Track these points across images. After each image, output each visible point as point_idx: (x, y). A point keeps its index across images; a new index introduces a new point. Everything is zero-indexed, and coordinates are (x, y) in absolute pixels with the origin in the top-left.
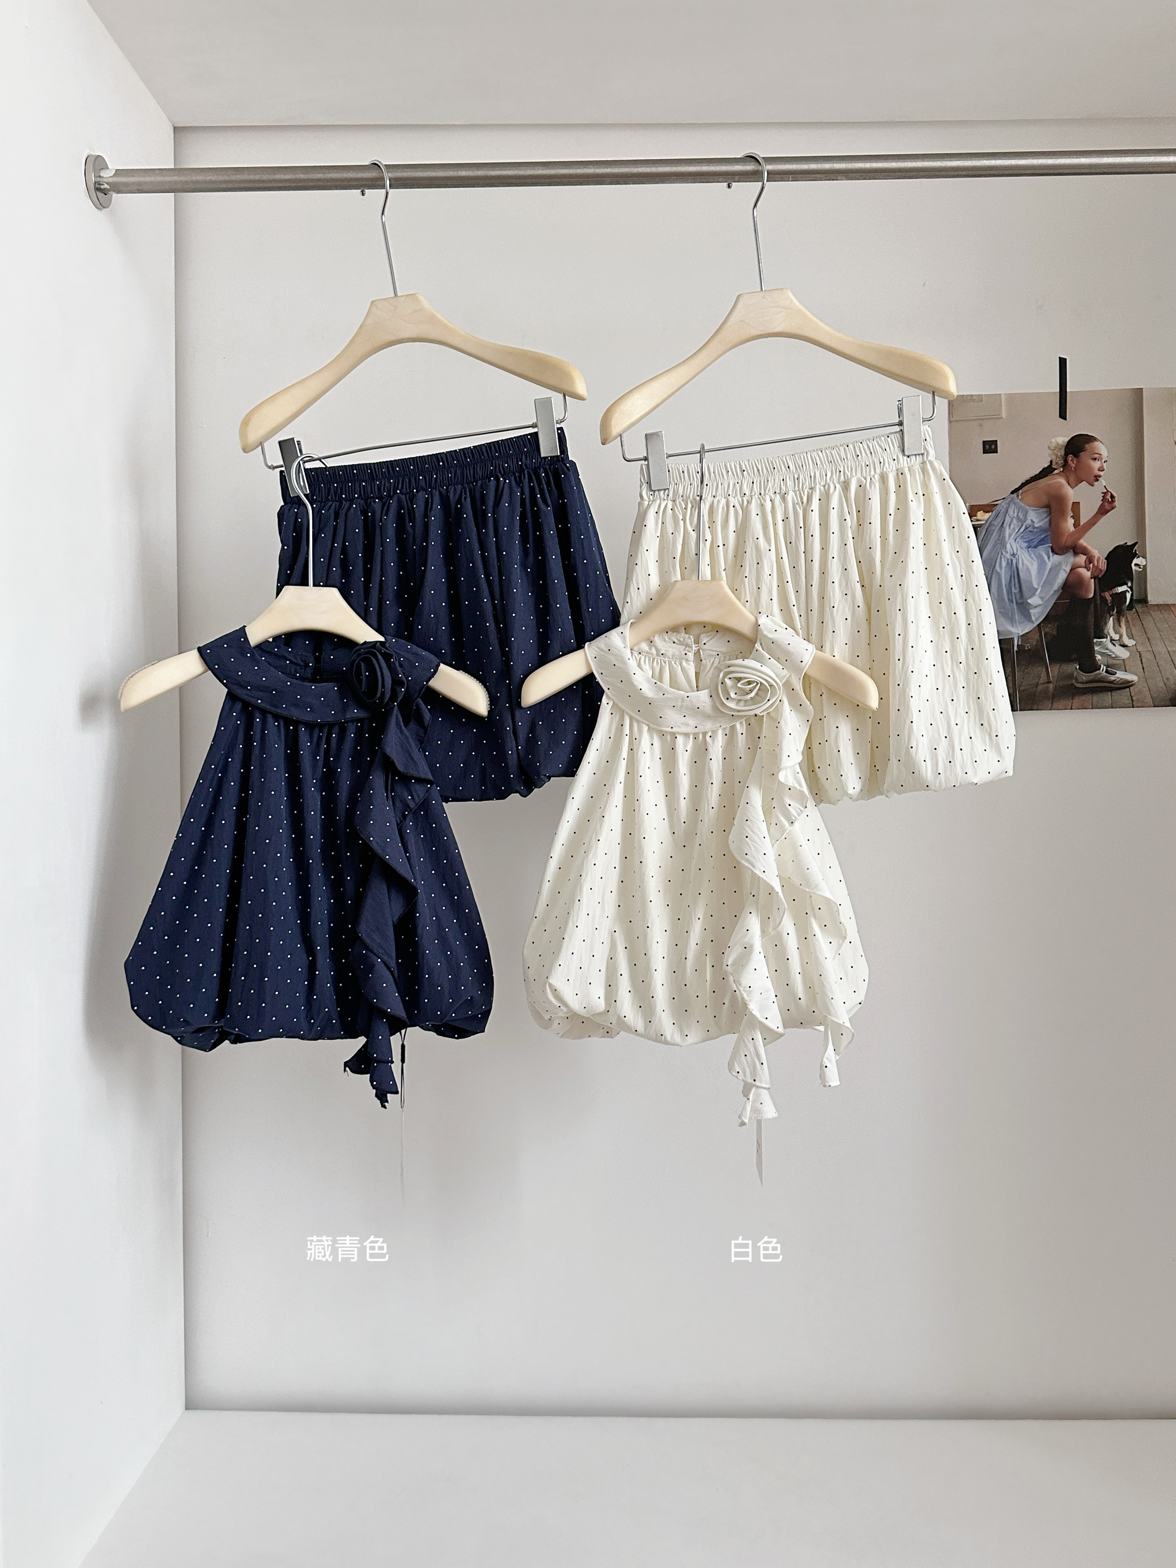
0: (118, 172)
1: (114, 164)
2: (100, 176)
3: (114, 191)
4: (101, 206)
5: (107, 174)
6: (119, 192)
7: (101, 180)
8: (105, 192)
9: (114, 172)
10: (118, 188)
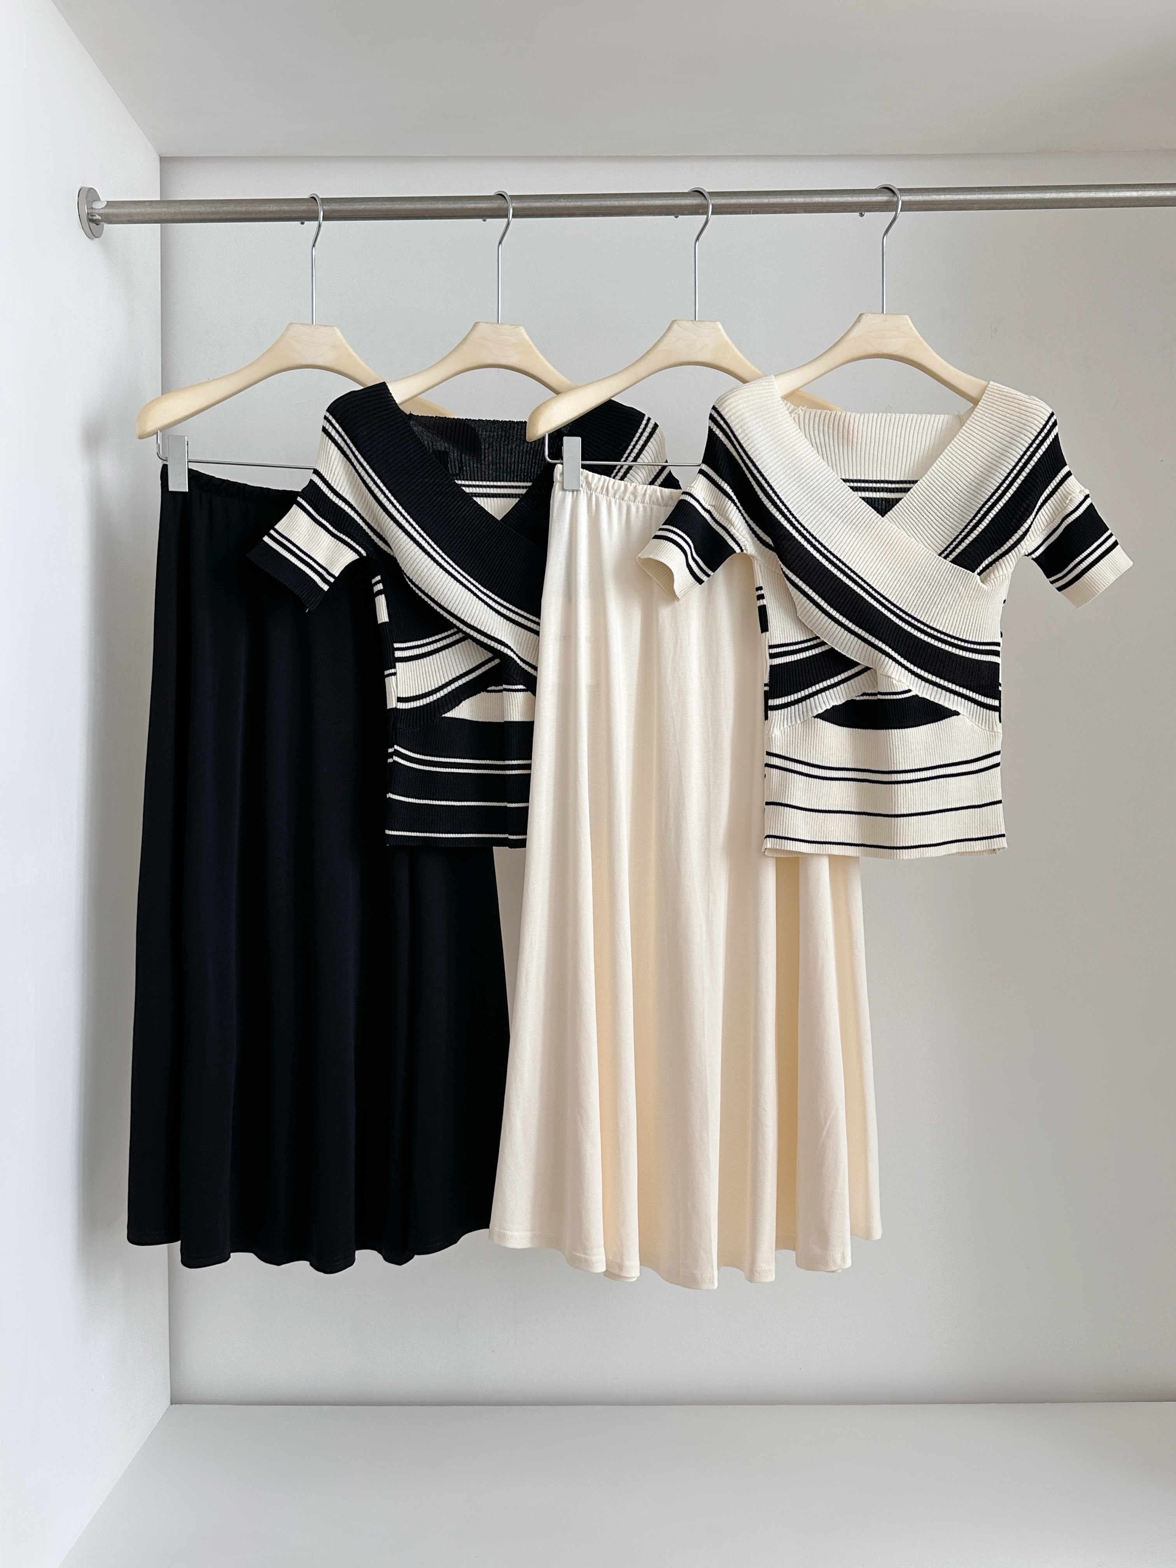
0: (110, 204)
1: (106, 195)
2: (92, 208)
3: (105, 222)
4: (93, 235)
5: (99, 206)
6: (110, 222)
7: (93, 211)
8: (97, 222)
9: (106, 203)
10: (111, 219)
